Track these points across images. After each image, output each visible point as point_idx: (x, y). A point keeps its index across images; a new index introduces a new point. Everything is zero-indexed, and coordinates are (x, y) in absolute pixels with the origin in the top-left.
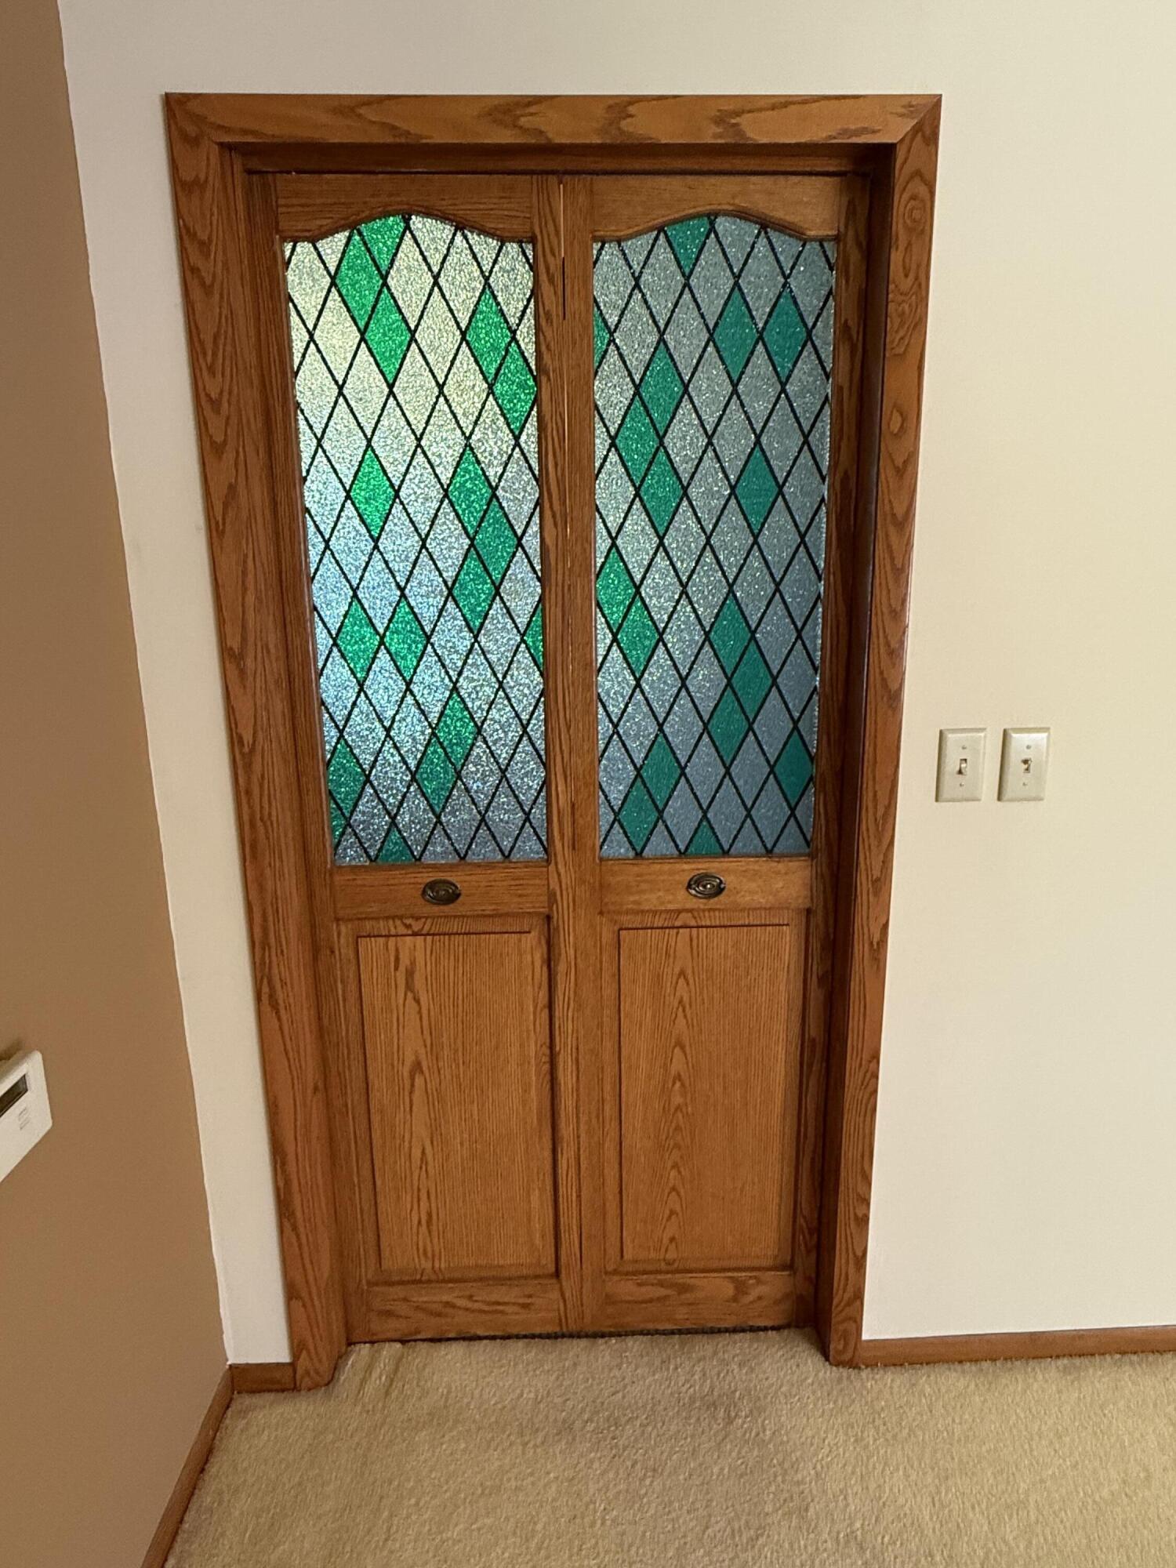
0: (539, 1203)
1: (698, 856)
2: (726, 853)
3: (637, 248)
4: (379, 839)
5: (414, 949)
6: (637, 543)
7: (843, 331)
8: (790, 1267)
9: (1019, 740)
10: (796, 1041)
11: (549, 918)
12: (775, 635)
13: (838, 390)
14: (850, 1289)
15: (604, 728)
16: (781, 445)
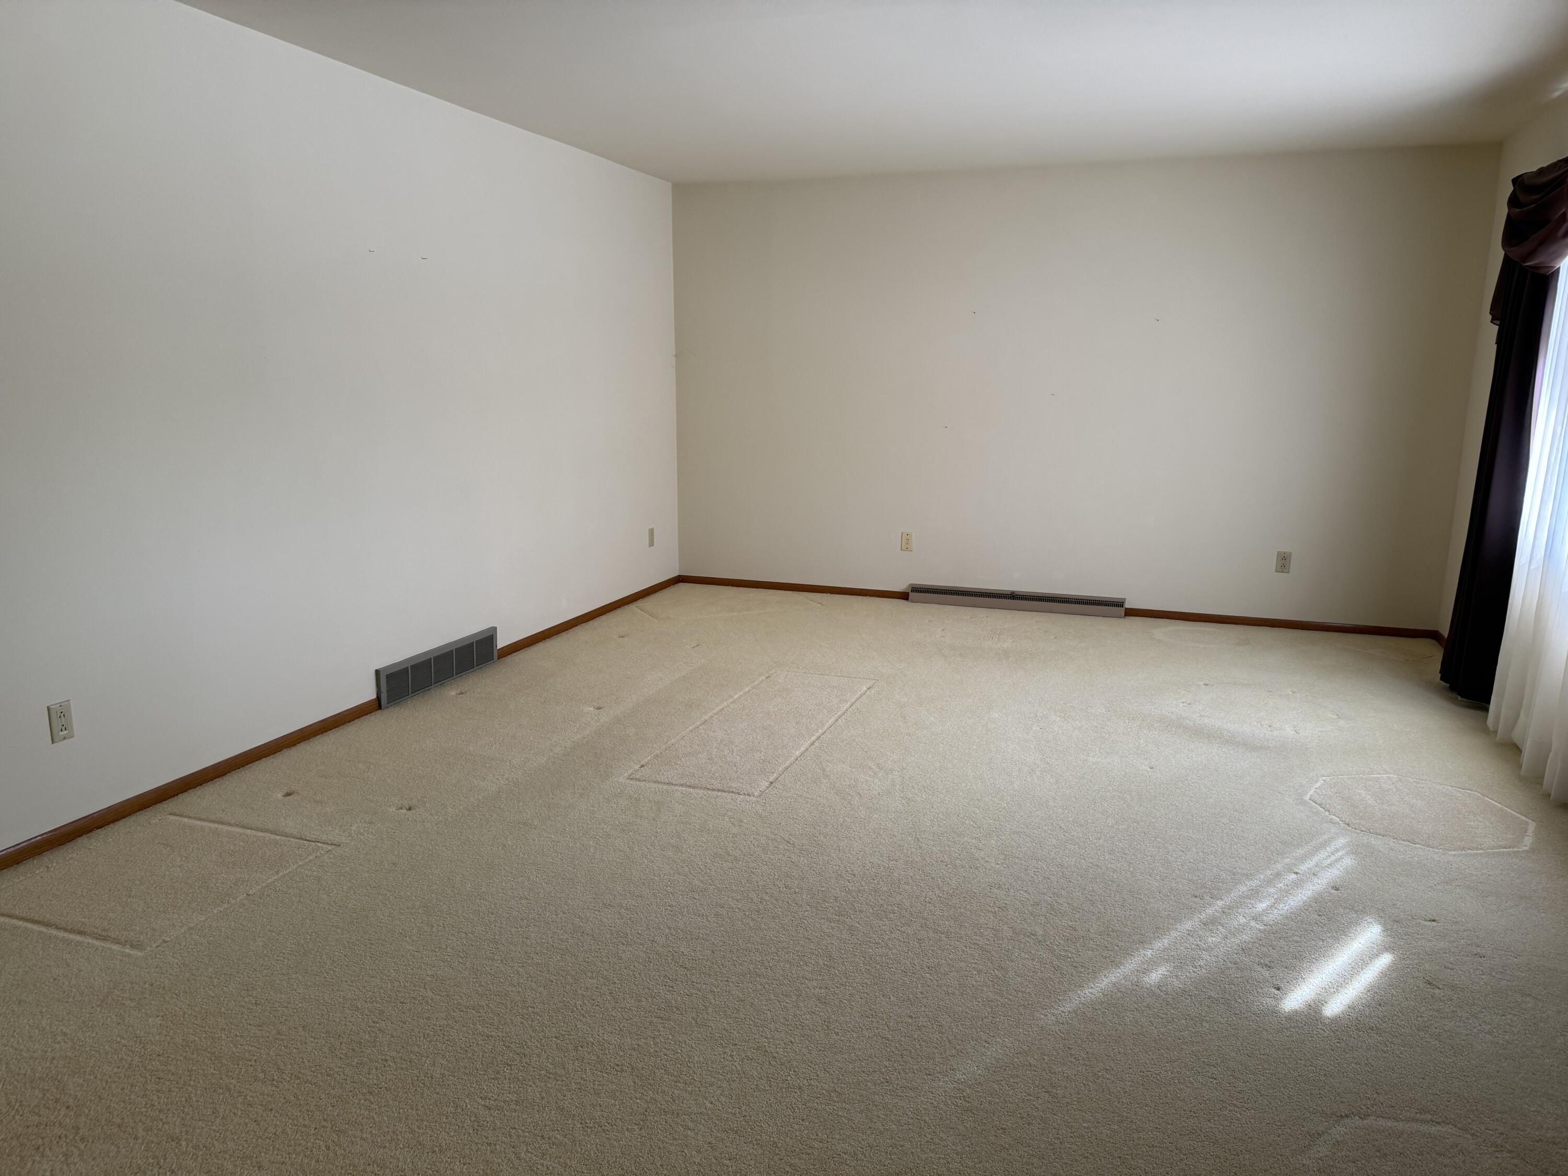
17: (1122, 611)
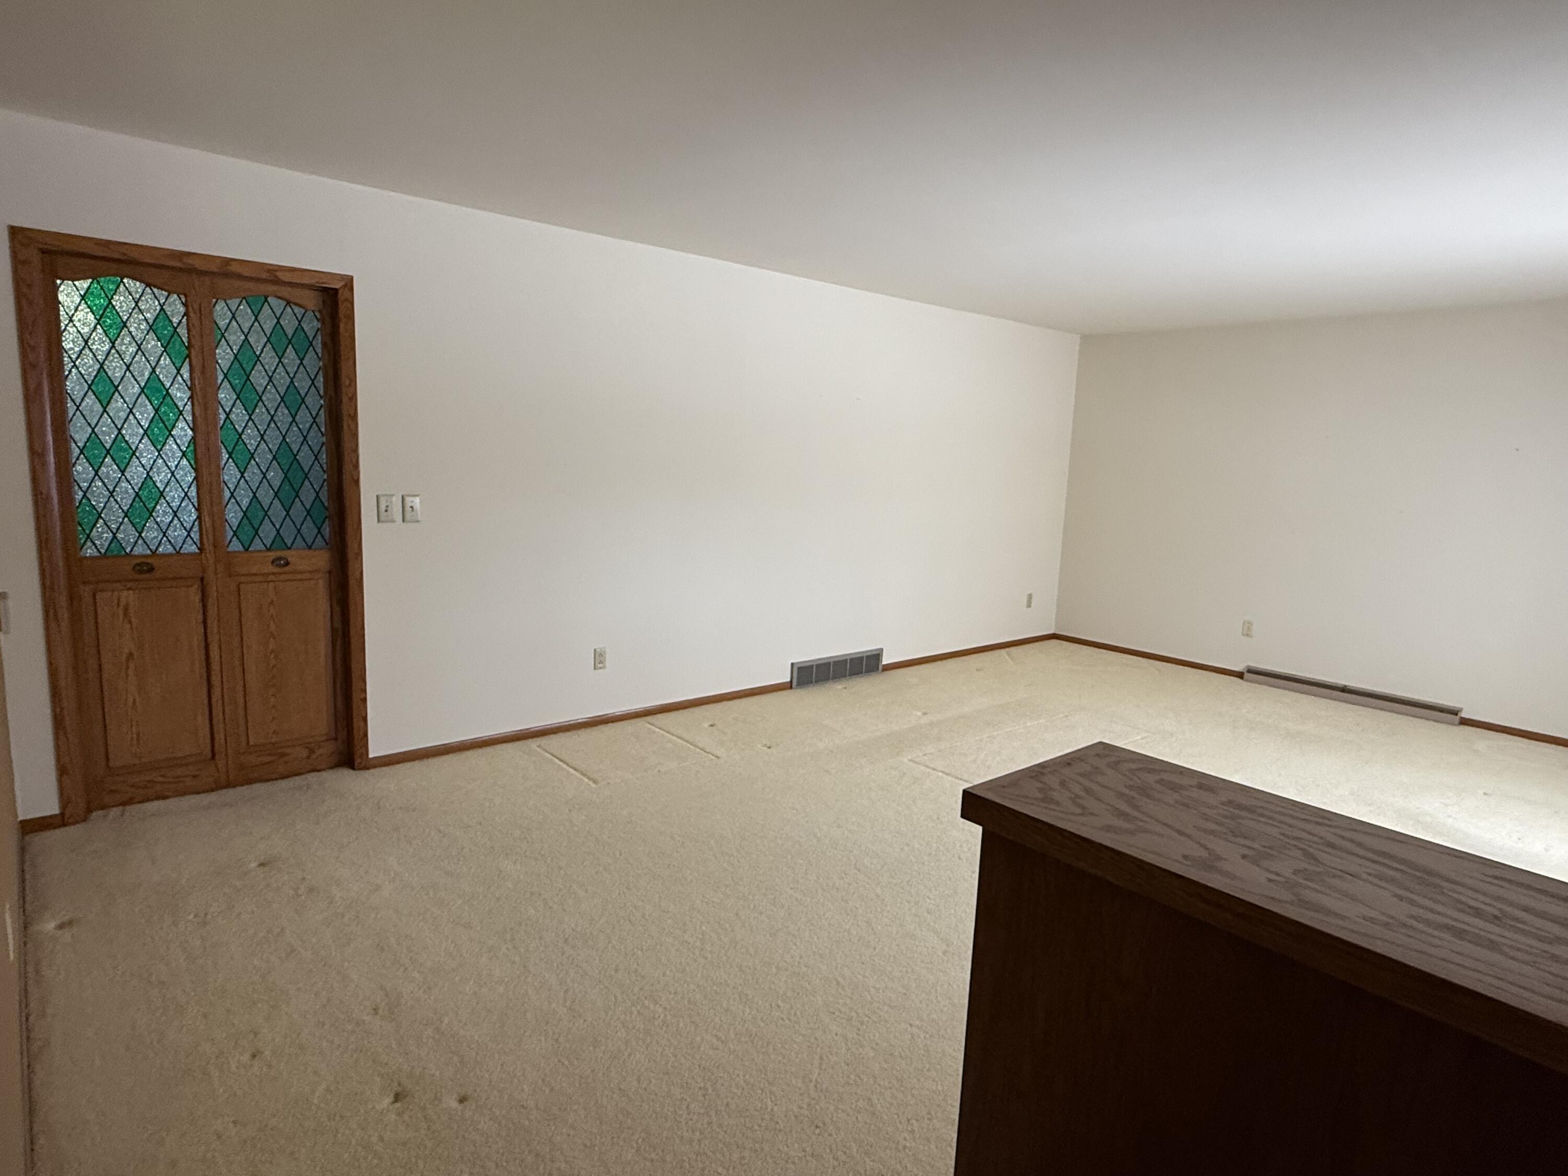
0: (202, 721)
1: (276, 549)
2: (289, 549)
3: (234, 303)
4: (106, 544)
5: (128, 596)
6: (239, 415)
7: (324, 344)
8: (336, 739)
9: (408, 499)
10: (329, 629)
11: (202, 579)
12: (305, 459)
13: (324, 365)
14: (361, 733)
15: (227, 494)
16: (303, 384)
17: (1457, 719)
